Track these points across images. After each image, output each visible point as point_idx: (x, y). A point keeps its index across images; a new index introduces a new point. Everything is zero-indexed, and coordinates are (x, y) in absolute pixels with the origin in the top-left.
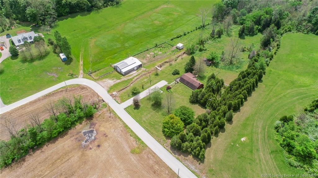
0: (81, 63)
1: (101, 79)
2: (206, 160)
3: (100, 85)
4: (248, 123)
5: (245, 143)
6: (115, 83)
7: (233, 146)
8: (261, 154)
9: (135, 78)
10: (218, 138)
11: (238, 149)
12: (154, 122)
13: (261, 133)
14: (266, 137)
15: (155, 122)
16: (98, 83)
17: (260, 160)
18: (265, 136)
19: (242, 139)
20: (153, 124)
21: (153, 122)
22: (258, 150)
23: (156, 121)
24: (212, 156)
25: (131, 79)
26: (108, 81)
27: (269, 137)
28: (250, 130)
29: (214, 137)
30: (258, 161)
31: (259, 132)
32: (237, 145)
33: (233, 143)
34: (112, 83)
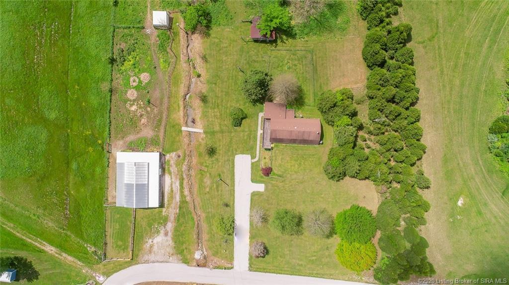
0: (50, 249)
1: (139, 250)
2: (435, 267)
3: (153, 262)
4: (450, 168)
5: (466, 206)
6: (170, 234)
7: (453, 222)
8: (493, 206)
9: (186, 192)
10: (427, 225)
11: (462, 221)
12: (315, 256)
13: (476, 174)
14: (486, 175)
15: (315, 254)
16: (147, 262)
17: (495, 217)
18: (484, 174)
19: (460, 203)
20: (316, 259)
21: (313, 256)
22: (486, 204)
23: (314, 252)
24: (439, 257)
25: (183, 202)
26: (155, 241)
27: (489, 171)
28: (461, 179)
29: (422, 227)
30: (493, 220)
31: (474, 174)
32: (459, 217)
33: (451, 218)
34: (167, 241)
